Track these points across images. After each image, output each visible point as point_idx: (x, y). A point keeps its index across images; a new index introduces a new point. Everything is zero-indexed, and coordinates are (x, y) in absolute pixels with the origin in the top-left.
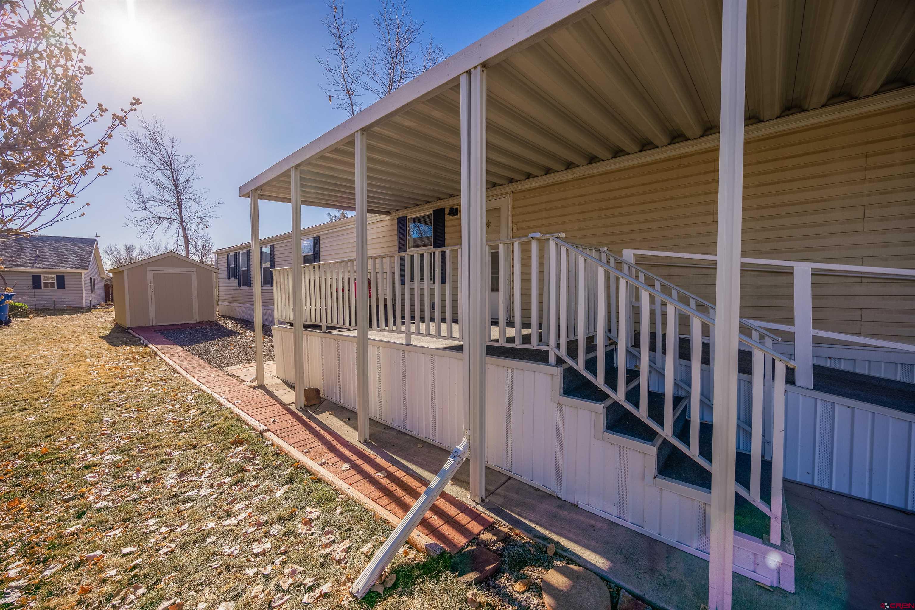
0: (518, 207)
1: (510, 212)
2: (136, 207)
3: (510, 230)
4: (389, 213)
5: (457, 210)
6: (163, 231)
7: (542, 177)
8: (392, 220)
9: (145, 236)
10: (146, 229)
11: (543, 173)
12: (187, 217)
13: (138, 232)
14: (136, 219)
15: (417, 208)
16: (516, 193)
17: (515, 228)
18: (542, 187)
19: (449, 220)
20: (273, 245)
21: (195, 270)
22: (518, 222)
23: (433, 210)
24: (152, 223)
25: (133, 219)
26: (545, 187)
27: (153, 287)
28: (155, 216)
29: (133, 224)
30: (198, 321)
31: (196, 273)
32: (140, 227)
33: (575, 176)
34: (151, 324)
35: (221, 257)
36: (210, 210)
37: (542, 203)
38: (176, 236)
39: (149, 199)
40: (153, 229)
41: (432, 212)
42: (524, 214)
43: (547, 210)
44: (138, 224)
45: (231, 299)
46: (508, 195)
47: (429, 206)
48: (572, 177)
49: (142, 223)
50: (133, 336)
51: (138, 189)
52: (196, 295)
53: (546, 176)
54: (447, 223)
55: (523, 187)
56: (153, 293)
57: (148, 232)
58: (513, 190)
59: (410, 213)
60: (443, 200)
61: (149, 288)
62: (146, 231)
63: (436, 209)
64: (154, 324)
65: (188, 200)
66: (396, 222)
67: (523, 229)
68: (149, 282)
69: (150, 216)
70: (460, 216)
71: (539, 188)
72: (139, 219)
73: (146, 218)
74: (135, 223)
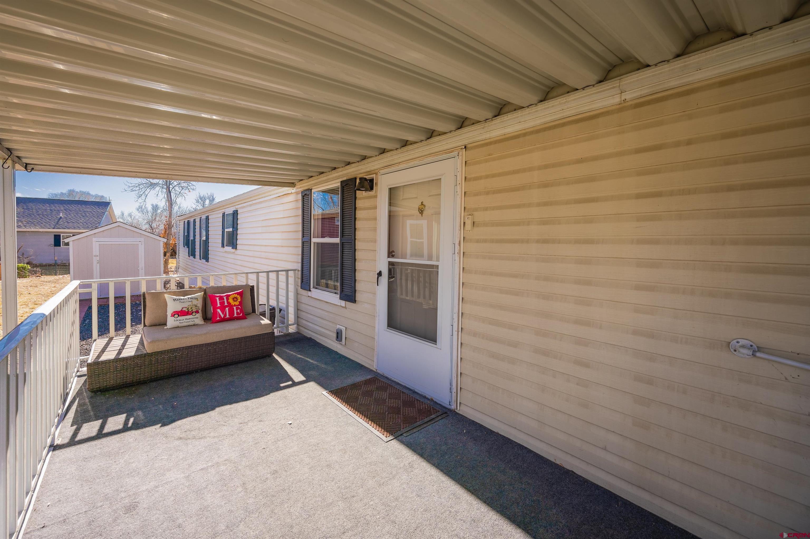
0: (476, 179)
1: (459, 187)
3: (458, 225)
4: (292, 185)
5: (371, 181)
7: (533, 109)
8: (297, 193)
9: (141, 200)
11: (535, 99)
13: (136, 197)
14: (133, 185)
15: (323, 178)
16: (473, 148)
17: (469, 223)
18: (532, 133)
19: (361, 199)
20: (208, 216)
21: (142, 239)
22: (476, 210)
23: (341, 180)
24: (147, 188)
25: (130, 185)
26: (538, 131)
27: (98, 258)
29: (130, 189)
31: (143, 243)
32: (135, 192)
33: (628, 96)
35: (181, 224)
37: (531, 169)
40: (146, 193)
41: (339, 184)
42: (488, 193)
43: (545, 185)
44: (135, 189)
46: (455, 153)
47: (337, 174)
48: (617, 100)
49: (138, 188)
52: (143, 265)
53: (541, 106)
54: (359, 204)
55: (487, 136)
56: (98, 265)
58: (465, 142)
59: (316, 184)
60: (353, 165)
61: (94, 259)
62: (141, 195)
63: (345, 179)
66: (300, 197)
67: (485, 224)
68: (94, 253)
70: (376, 192)
71: (525, 135)
72: (134, 185)
73: (140, 184)
74: (131, 188)
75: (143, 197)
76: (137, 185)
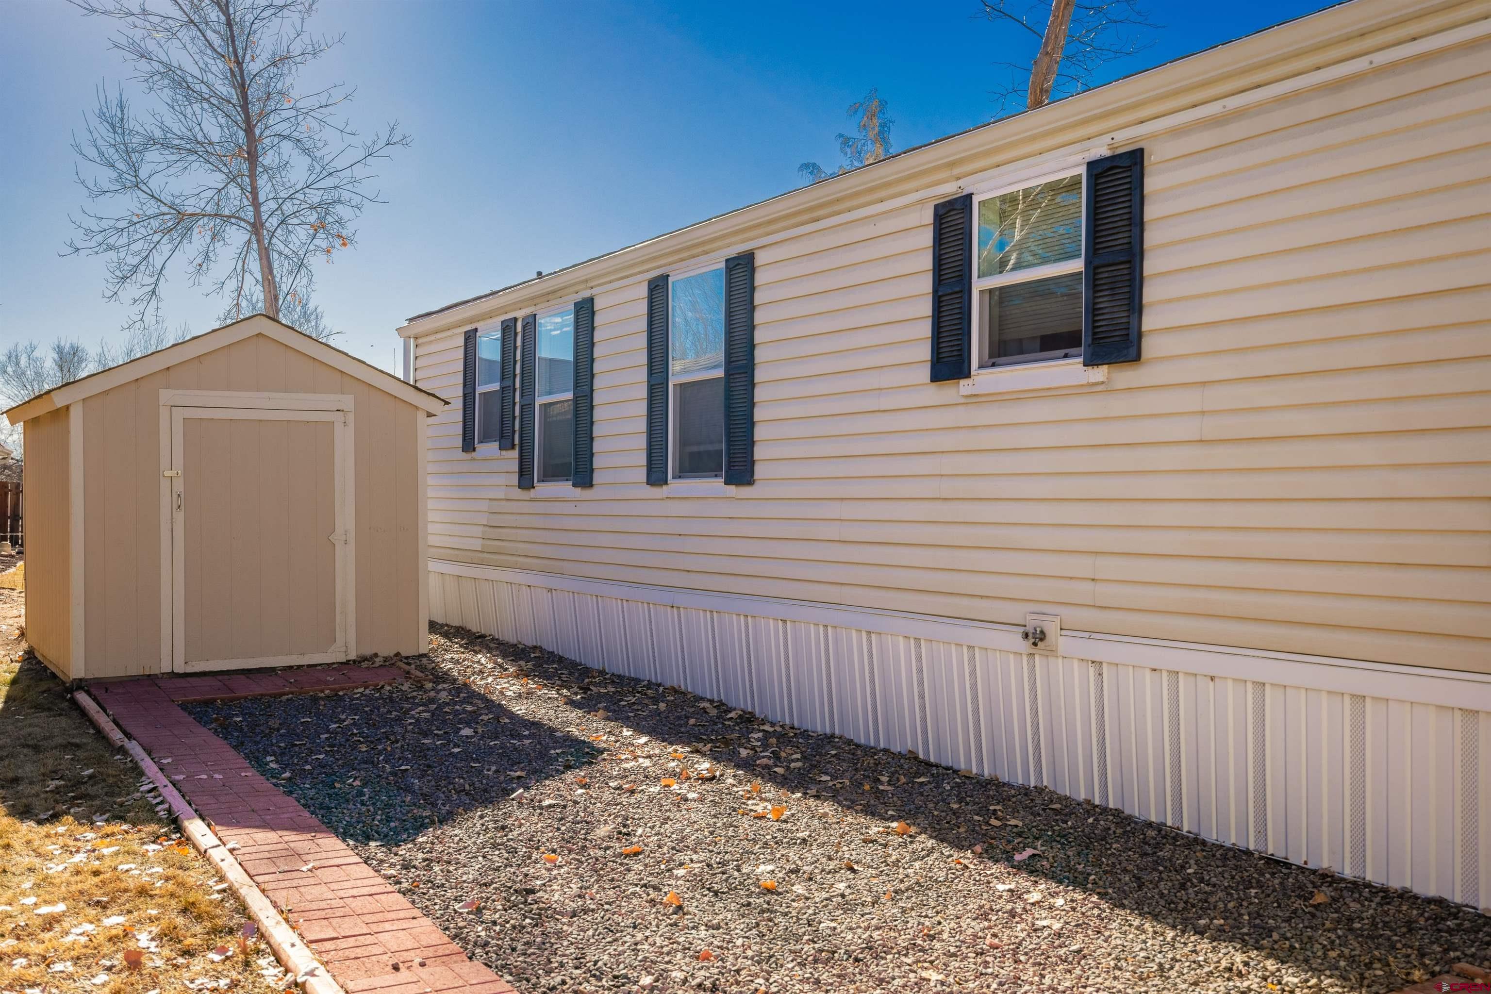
2: (105, 176)
6: (191, 269)
9: (132, 290)
10: (135, 261)
12: (273, 205)
13: (109, 275)
14: (104, 224)
20: (748, 256)
21: (347, 402)
24: (156, 238)
25: (94, 225)
27: (179, 486)
28: (165, 209)
29: (93, 243)
30: (352, 656)
31: (351, 418)
32: (112, 254)
34: (166, 668)
35: (433, 348)
36: (359, 171)
38: (232, 285)
39: (151, 141)
40: (157, 260)
44: (111, 241)
45: (477, 544)
49: (123, 240)
50: (100, 734)
51: (115, 110)
52: (351, 525)
56: (180, 516)
57: (140, 276)
61: (165, 485)
62: (135, 269)
64: (180, 669)
65: (276, 140)
68: (164, 461)
69: (152, 208)
72: (113, 222)
73: (135, 219)
74: (99, 238)
75: (144, 278)
76: (122, 224)
